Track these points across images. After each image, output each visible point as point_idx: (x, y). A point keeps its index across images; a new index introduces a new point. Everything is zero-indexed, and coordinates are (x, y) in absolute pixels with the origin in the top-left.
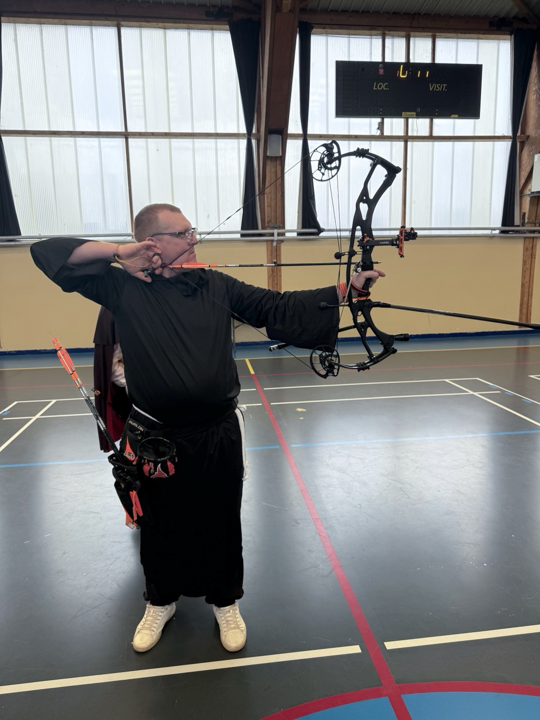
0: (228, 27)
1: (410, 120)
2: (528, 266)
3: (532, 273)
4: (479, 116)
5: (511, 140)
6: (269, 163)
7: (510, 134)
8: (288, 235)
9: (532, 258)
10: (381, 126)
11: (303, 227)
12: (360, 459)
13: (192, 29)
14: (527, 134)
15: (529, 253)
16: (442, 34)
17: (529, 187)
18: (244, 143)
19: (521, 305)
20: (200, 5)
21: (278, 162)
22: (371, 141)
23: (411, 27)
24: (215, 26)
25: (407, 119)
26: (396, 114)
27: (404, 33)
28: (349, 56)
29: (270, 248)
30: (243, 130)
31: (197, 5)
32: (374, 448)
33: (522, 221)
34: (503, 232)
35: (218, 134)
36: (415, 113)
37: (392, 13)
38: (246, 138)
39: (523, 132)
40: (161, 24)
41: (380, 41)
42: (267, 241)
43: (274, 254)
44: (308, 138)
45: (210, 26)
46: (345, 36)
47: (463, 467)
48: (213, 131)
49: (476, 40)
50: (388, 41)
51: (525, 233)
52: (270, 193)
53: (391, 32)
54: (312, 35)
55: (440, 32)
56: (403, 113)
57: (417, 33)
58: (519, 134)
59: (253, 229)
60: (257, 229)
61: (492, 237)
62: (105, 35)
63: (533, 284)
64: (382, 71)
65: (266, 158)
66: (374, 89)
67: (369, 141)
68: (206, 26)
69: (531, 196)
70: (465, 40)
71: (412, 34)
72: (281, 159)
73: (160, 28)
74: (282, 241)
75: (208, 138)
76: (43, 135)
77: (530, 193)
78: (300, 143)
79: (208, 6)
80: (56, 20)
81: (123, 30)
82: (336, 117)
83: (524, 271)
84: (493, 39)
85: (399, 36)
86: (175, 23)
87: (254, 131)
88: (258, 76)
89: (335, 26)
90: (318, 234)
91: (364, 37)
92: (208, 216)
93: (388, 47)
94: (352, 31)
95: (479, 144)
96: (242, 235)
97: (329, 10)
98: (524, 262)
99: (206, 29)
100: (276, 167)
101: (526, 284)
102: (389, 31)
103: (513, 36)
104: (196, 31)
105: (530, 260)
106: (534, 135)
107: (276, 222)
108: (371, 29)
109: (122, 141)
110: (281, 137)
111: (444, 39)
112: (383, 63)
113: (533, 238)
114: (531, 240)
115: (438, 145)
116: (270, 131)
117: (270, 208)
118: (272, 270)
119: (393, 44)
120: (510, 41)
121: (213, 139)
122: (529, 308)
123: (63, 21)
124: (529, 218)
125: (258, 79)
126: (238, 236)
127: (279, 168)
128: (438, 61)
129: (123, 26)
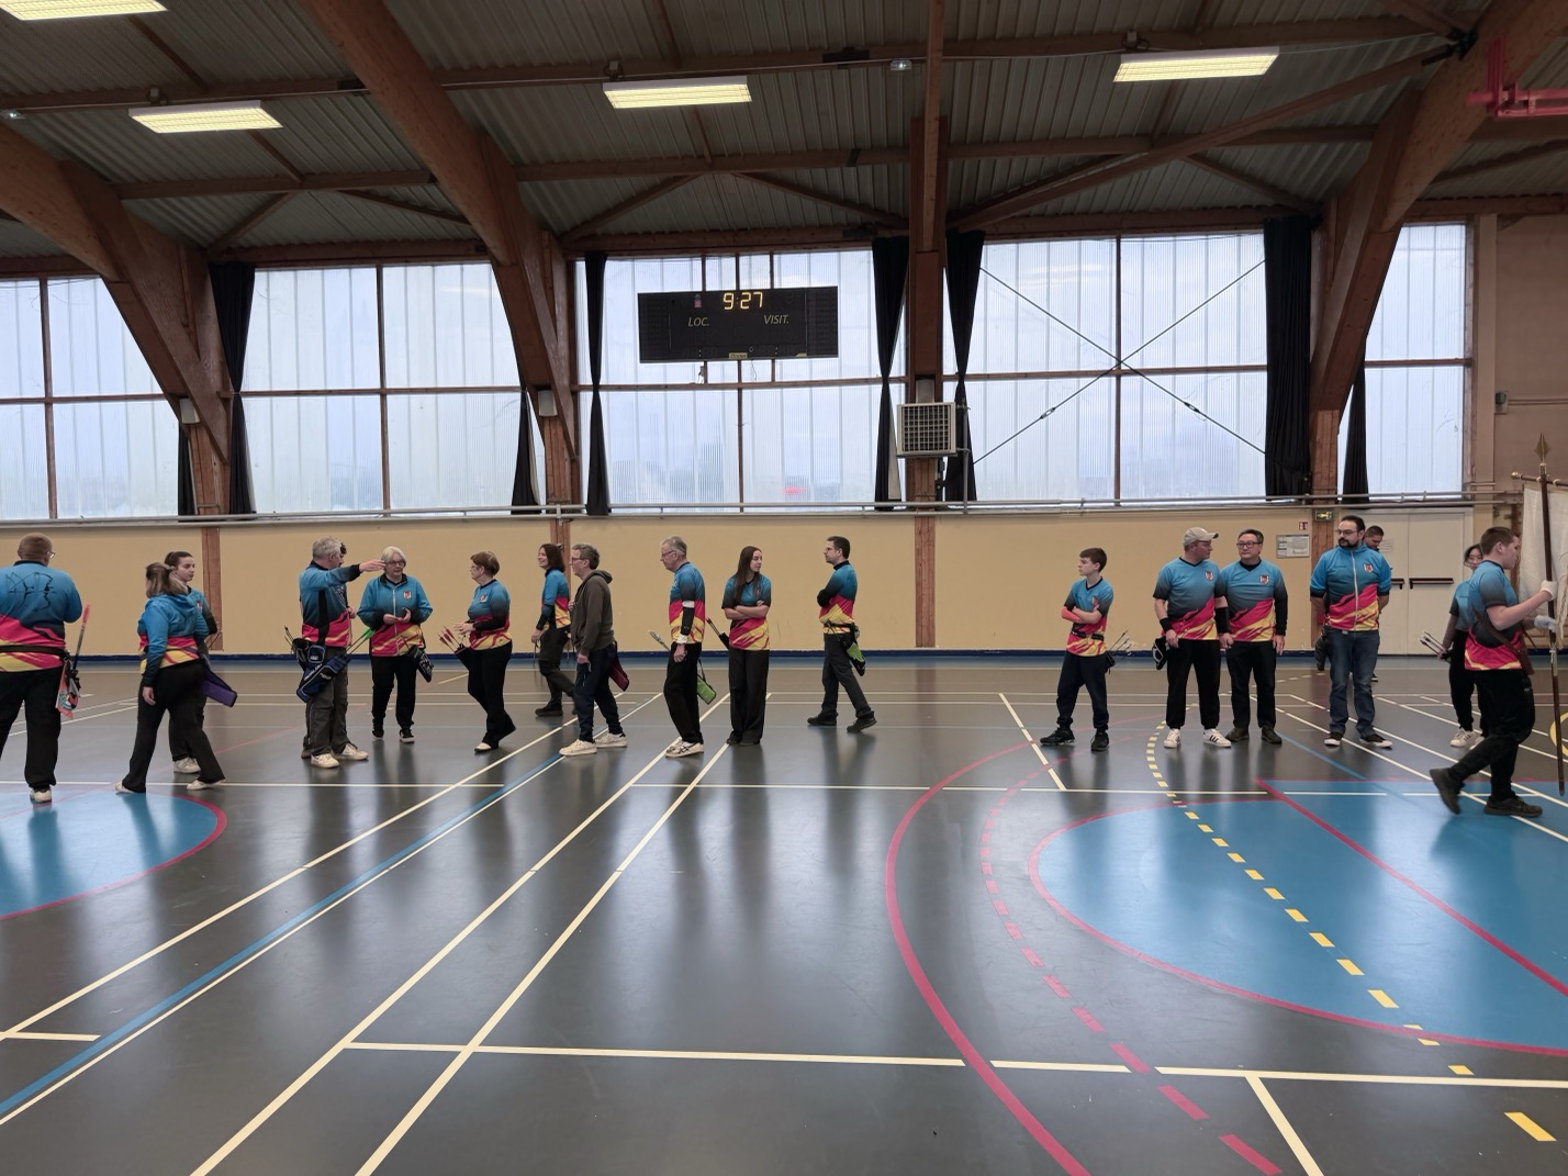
1: (744, 363)
2: (924, 558)
4: (838, 354)
5: (880, 384)
9: (929, 546)
10: (704, 371)
15: (925, 538)
18: (518, 396)
20: (468, 240)
22: (695, 390)
23: (737, 245)
25: (737, 361)
26: (723, 356)
27: (731, 253)
28: (662, 286)
29: (554, 528)
30: (517, 382)
31: (465, 240)
34: (878, 509)
36: (746, 354)
38: (521, 392)
41: (699, 263)
42: (552, 519)
52: (551, 459)
54: (606, 261)
55: (779, 249)
56: (731, 355)
57: (744, 251)
59: (526, 503)
60: (537, 504)
61: (864, 517)
63: (934, 582)
64: (700, 302)
66: (690, 325)
67: (692, 390)
78: (591, 393)
82: (642, 362)
83: (918, 565)
85: (725, 256)
89: (635, 252)
93: (709, 270)
96: (513, 512)
107: (561, 496)
110: (552, 392)
113: (932, 517)
114: (926, 520)
117: (552, 478)
122: (931, 618)
126: (509, 512)
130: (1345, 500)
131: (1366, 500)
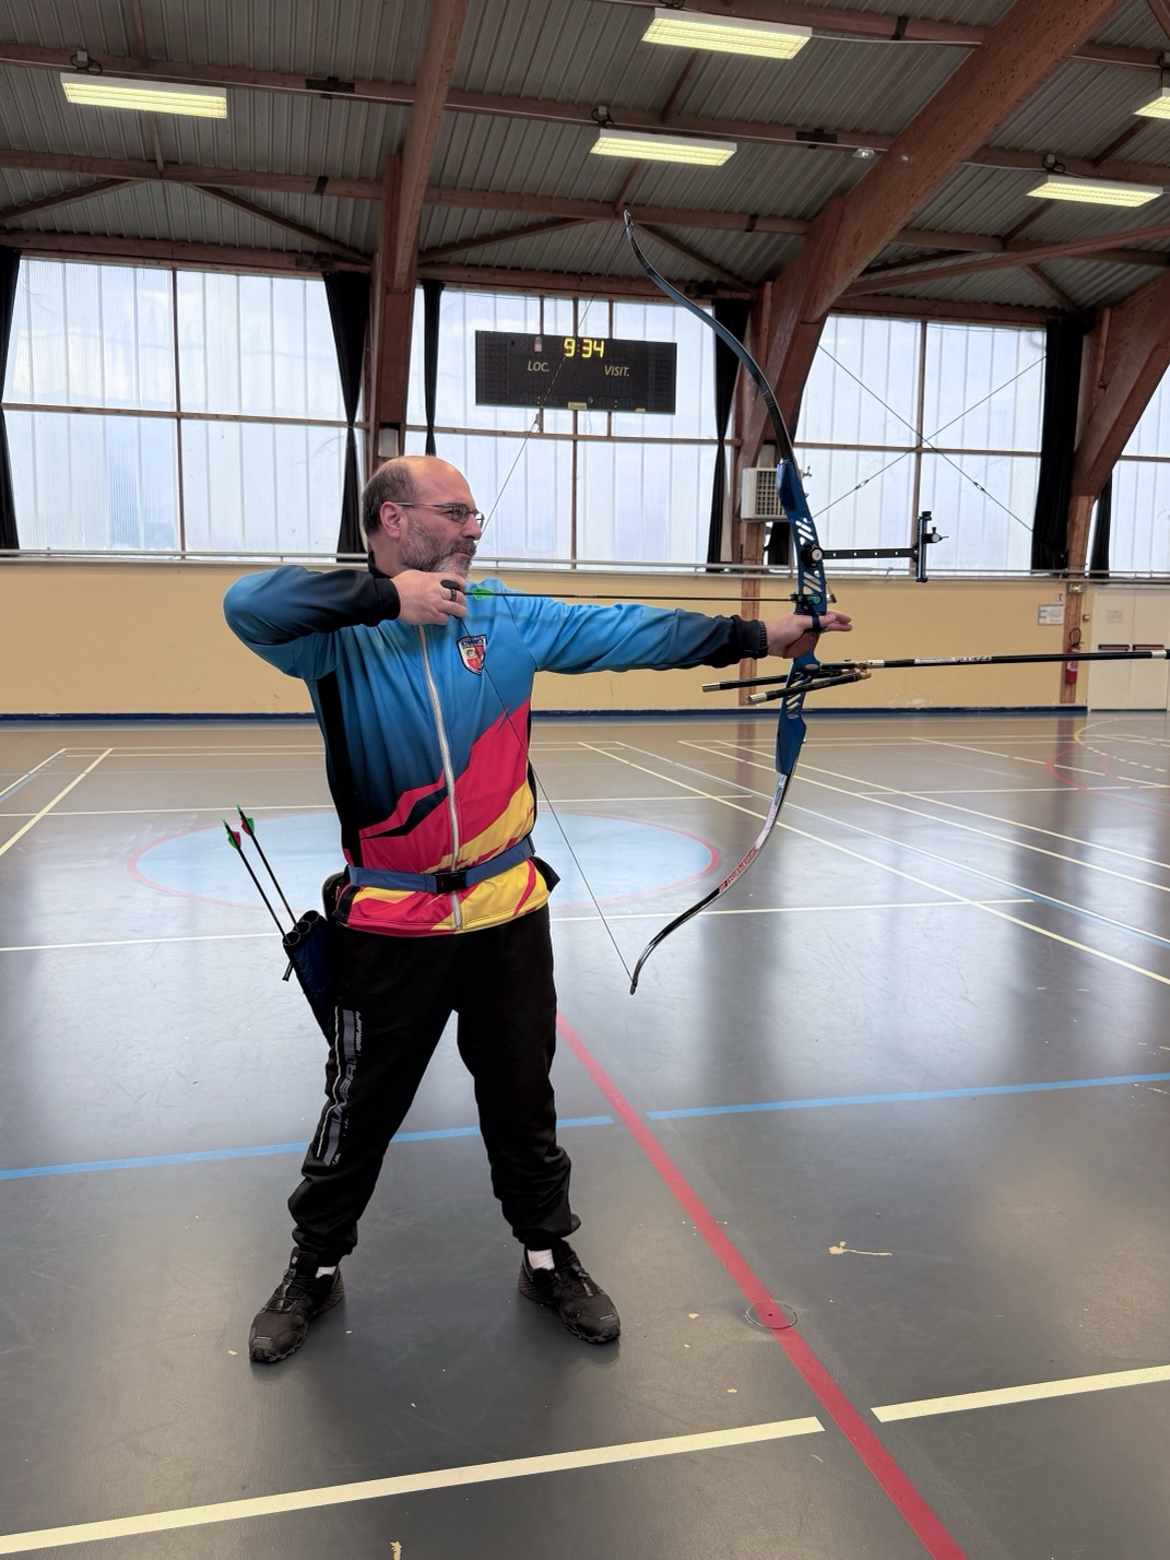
1: (579, 412)
4: (675, 411)
5: (717, 444)
7: (716, 437)
10: (540, 420)
13: (276, 277)
14: (742, 438)
16: (622, 298)
18: (344, 431)
20: (288, 251)
22: (526, 439)
23: (579, 290)
25: (576, 412)
26: (562, 405)
27: (567, 295)
28: (495, 324)
30: (342, 416)
31: (284, 249)
34: (709, 570)
35: (310, 420)
36: (585, 404)
37: (552, 272)
38: (347, 427)
39: (738, 432)
40: (232, 270)
41: (539, 302)
44: (434, 431)
45: (301, 274)
46: (490, 296)
48: (303, 417)
50: (548, 305)
53: (551, 294)
54: (443, 291)
55: (616, 296)
56: (570, 404)
57: (586, 296)
59: (355, 551)
61: (696, 578)
62: (153, 281)
64: (540, 346)
65: (376, 458)
66: (529, 369)
67: (523, 438)
71: (580, 296)
73: (231, 274)
75: (295, 425)
76: (59, 412)
78: (424, 435)
79: (300, 253)
81: (179, 273)
82: (477, 404)
85: (562, 298)
86: (254, 271)
87: (359, 417)
89: (474, 284)
91: (516, 298)
92: (293, 531)
93: (548, 312)
95: (678, 448)
97: (466, 264)
102: (548, 292)
103: (714, 307)
108: (525, 289)
109: (172, 422)
110: (396, 430)
111: (625, 303)
112: (542, 335)
113: (755, 580)
114: (752, 582)
115: (618, 445)
116: (381, 425)
119: (556, 309)
121: (303, 426)
124: (747, 553)
128: (618, 335)
130: (1092, 576)
131: (1107, 576)
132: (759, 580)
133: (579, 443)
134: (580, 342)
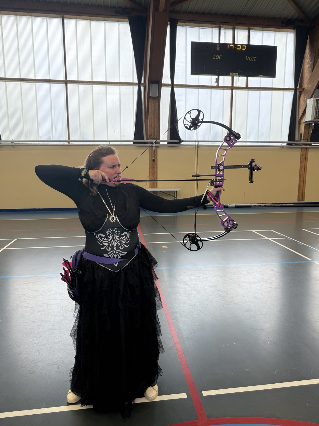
0: (128, 20)
1: (235, 77)
2: (303, 165)
3: (306, 169)
4: (275, 76)
5: (294, 90)
6: (151, 100)
7: (293, 87)
8: (161, 143)
9: (305, 160)
10: (218, 81)
11: (171, 139)
12: (198, 276)
13: (106, 21)
14: (303, 87)
15: (304, 157)
16: (254, 28)
17: (304, 119)
18: (136, 88)
19: (299, 188)
20: (111, 7)
21: (156, 100)
22: (212, 89)
23: (236, 23)
24: (120, 19)
25: (233, 77)
26: (227, 74)
27: (231, 27)
28: (199, 39)
29: (151, 151)
30: (136, 81)
31: (110, 7)
32: (206, 270)
33: (300, 138)
34: (288, 144)
35: (121, 83)
36: (238, 73)
37: (224, 15)
38: (138, 85)
39: (301, 86)
40: (88, 17)
41: (218, 31)
42: (149, 147)
43: (153, 154)
44: (174, 87)
45: (117, 19)
46: (197, 27)
47: (259, 283)
48: (118, 81)
49: (274, 32)
50: (222, 31)
51: (301, 145)
52: (151, 118)
53: (224, 26)
54: (177, 26)
55: (253, 27)
56: (231, 73)
57: (239, 27)
58: (298, 87)
59: (141, 139)
60: (143, 139)
61: (282, 147)
62: (55, 23)
63: (306, 175)
64: (219, 48)
65: (149, 97)
67: (210, 89)
68: (115, 19)
69: (305, 123)
70: (268, 32)
71: (236, 27)
72: (158, 99)
73: (87, 20)
74: (158, 147)
75: (115, 85)
76: (17, 81)
77: (304, 122)
78: (169, 89)
79: (116, 7)
80: (26, 13)
81: (66, 21)
82: (191, 74)
83: (301, 168)
84: (283, 32)
85: (229, 28)
86: (97, 17)
87: (142, 82)
88: (145, 49)
89: (191, 21)
90: (179, 143)
91: (208, 28)
92: (114, 131)
93: (222, 34)
94: (201, 25)
95: (275, 93)
96: (134, 143)
97: (188, 12)
98: (301, 162)
99: (115, 21)
100: (155, 103)
101: (302, 175)
102: (223, 25)
103: (295, 30)
104: (109, 22)
105: (304, 161)
106: (307, 88)
107: (155, 136)
108: (212, 24)
109: (63, 86)
110: (158, 85)
111: (255, 31)
112: (219, 43)
113: (306, 148)
114: (305, 149)
115: (251, 92)
116: (151, 82)
117: (151, 127)
118: (152, 164)
119: (225, 33)
120: (293, 33)
121: (118, 85)
122: (304, 190)
123: (30, 14)
124: (304, 137)
125: (145, 51)
126: (132, 143)
127: (157, 104)
128: (251, 43)
129: (65, 18)
132: (308, 148)
133: (234, 91)
134: (236, 46)
